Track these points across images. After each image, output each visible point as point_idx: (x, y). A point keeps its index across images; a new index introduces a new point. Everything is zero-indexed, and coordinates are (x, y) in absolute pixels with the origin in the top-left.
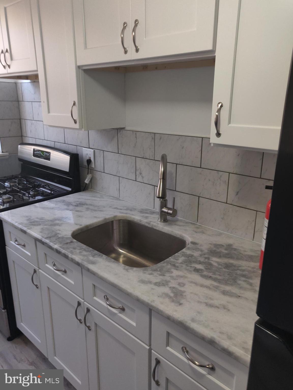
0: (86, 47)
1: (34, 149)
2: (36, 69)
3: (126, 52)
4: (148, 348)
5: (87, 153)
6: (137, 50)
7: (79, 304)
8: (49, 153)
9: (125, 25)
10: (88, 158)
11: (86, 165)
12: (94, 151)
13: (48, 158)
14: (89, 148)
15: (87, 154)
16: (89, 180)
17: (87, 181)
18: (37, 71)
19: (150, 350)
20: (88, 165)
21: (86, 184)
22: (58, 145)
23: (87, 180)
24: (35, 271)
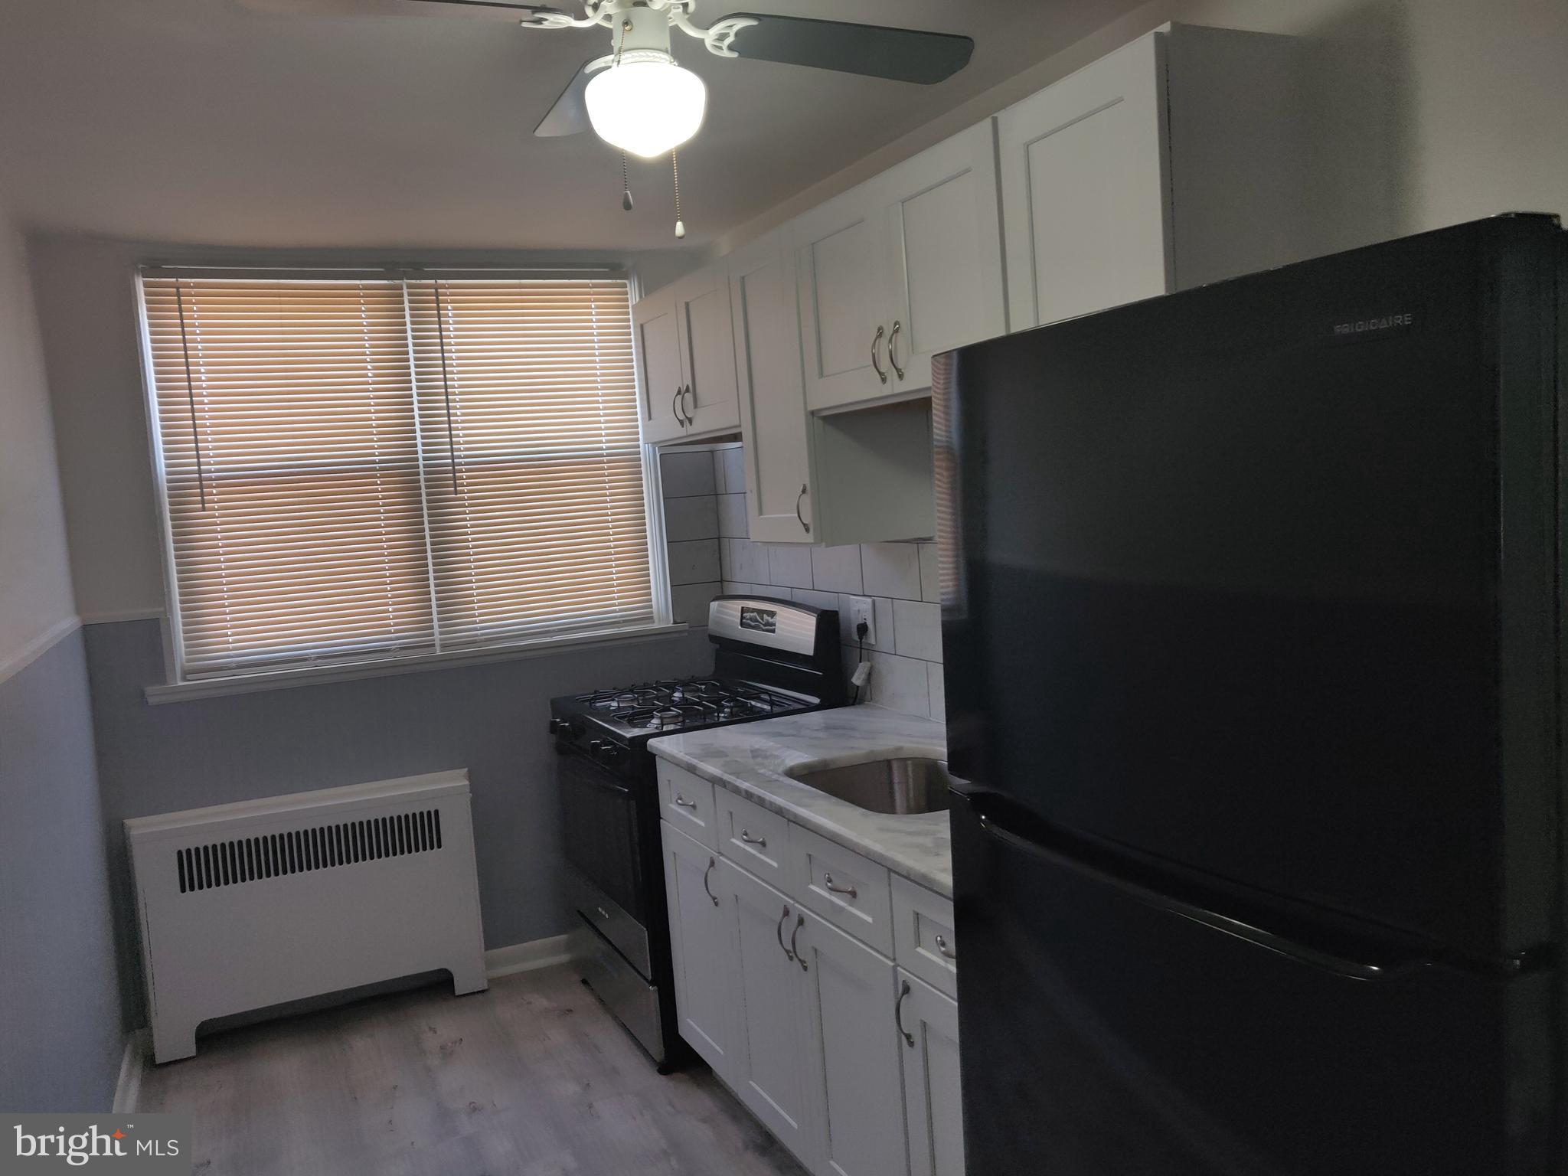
0: (821, 375)
1: (743, 608)
2: (738, 423)
3: (884, 380)
4: (891, 964)
5: (857, 608)
6: (901, 376)
7: (786, 913)
8: (772, 614)
9: (880, 333)
10: (861, 621)
11: (856, 638)
12: (874, 602)
13: (770, 628)
14: (864, 595)
15: (859, 611)
16: (863, 676)
17: (857, 679)
18: (740, 426)
19: (894, 968)
20: (861, 638)
21: (858, 687)
22: (799, 596)
23: (856, 675)
24: (712, 864)
